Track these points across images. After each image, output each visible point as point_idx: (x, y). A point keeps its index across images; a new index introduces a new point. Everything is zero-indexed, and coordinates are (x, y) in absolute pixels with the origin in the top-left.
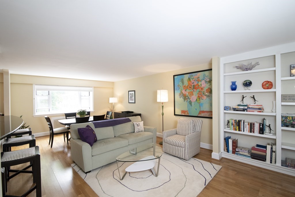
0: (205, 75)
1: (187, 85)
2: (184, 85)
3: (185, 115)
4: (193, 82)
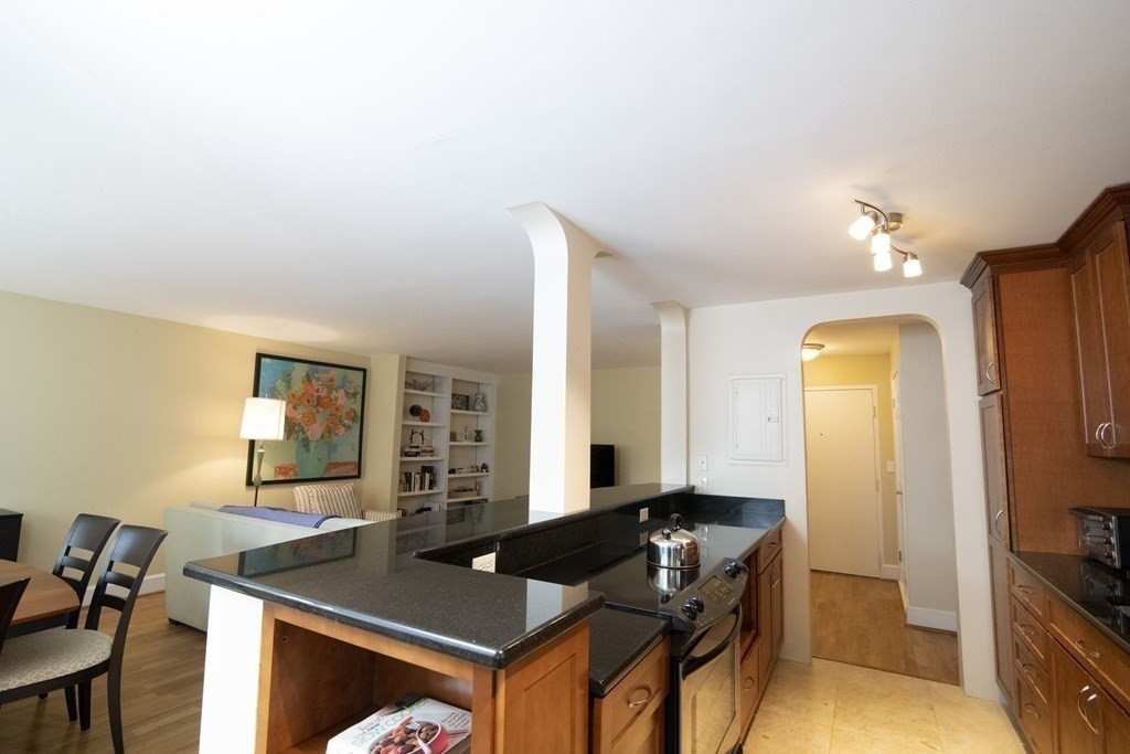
0: (345, 378)
1: (299, 394)
2: (293, 391)
3: (288, 478)
4: (316, 388)
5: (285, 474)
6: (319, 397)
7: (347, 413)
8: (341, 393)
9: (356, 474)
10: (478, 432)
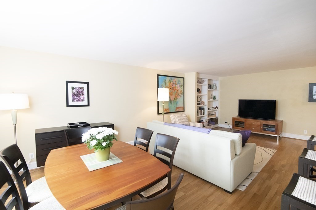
0: (179, 81)
1: (168, 87)
2: (166, 86)
4: (172, 84)
5: (166, 111)
6: (173, 87)
7: (180, 92)
8: (178, 85)
9: (183, 110)
10: (214, 96)
